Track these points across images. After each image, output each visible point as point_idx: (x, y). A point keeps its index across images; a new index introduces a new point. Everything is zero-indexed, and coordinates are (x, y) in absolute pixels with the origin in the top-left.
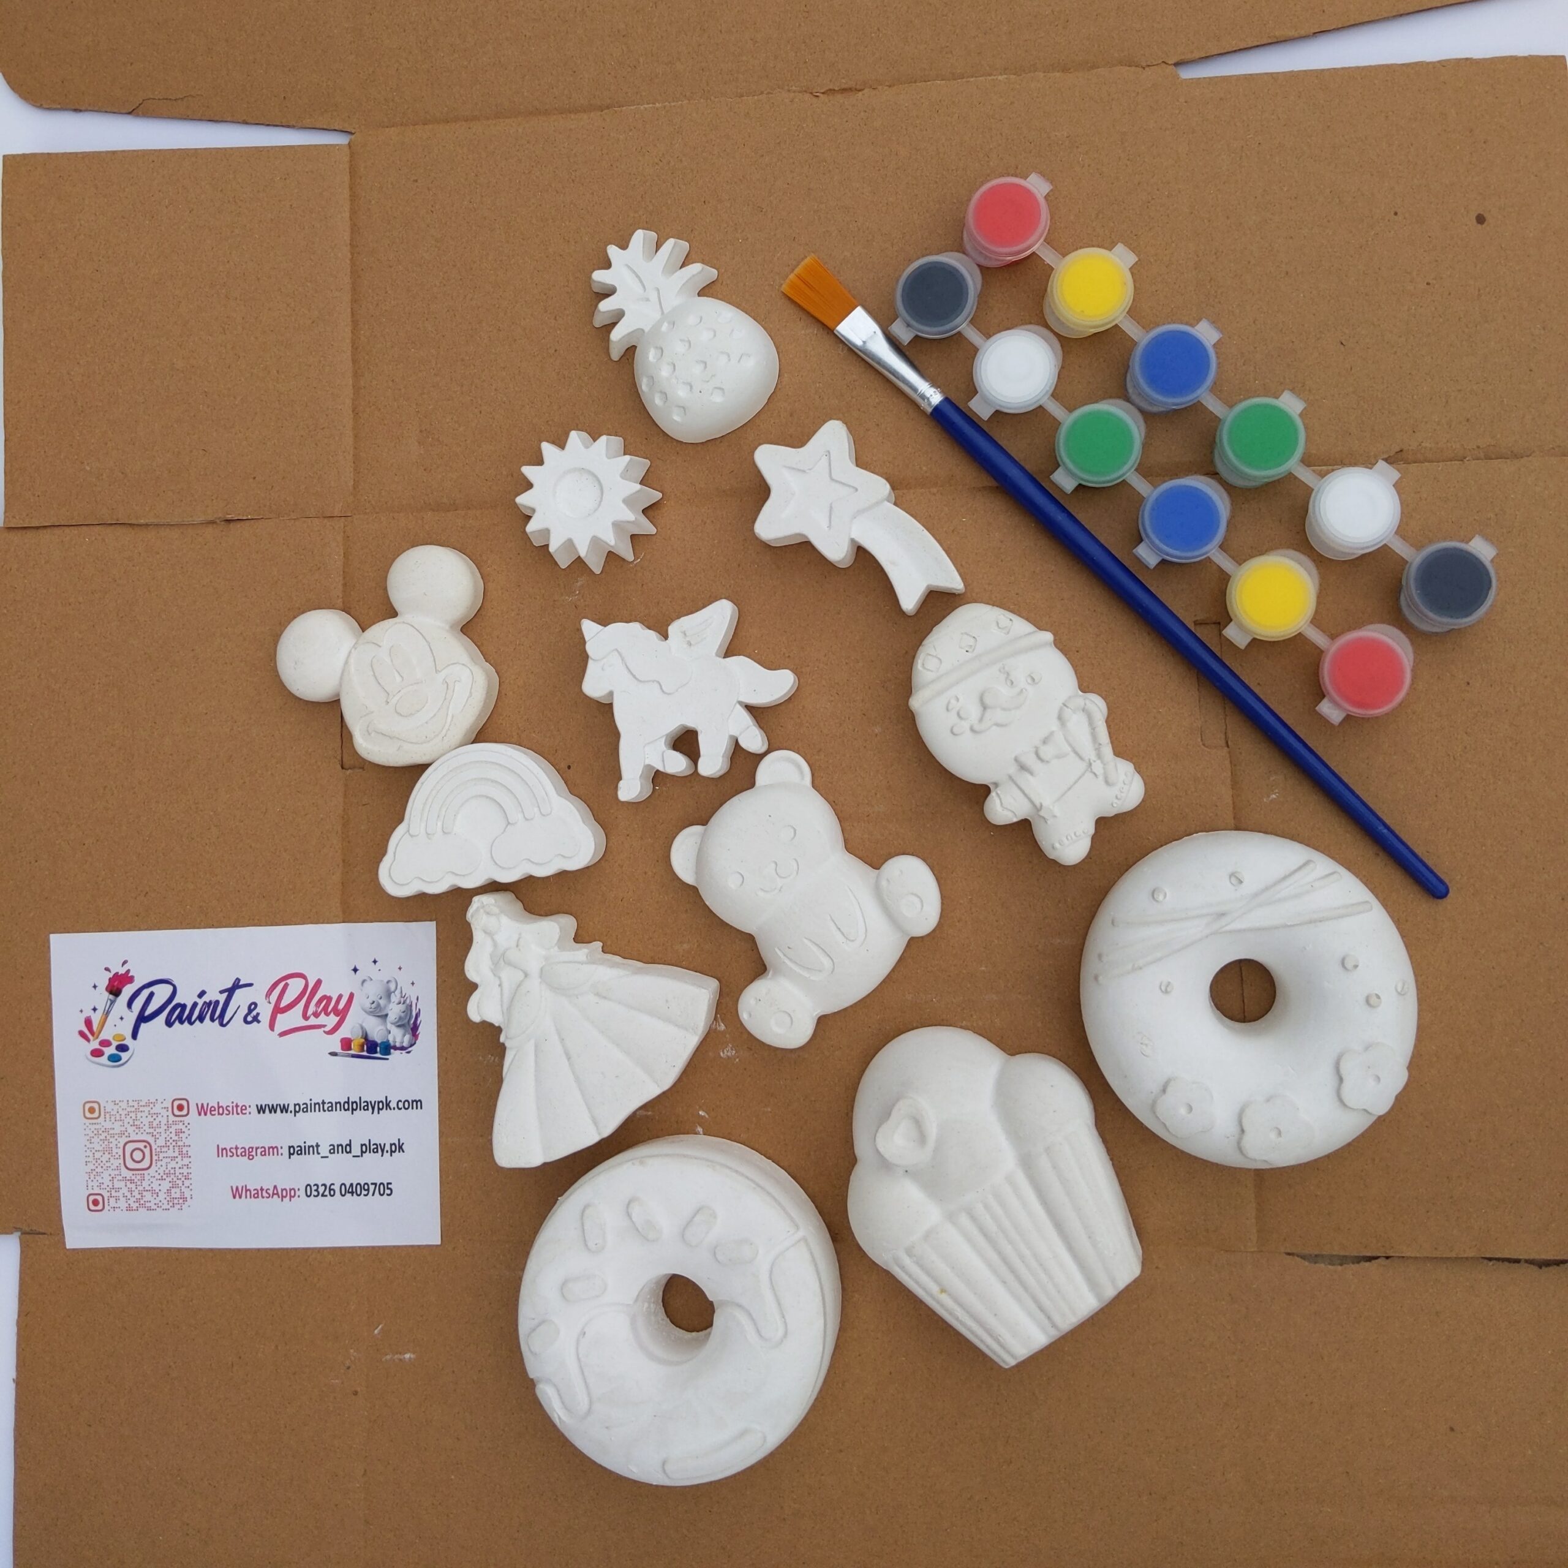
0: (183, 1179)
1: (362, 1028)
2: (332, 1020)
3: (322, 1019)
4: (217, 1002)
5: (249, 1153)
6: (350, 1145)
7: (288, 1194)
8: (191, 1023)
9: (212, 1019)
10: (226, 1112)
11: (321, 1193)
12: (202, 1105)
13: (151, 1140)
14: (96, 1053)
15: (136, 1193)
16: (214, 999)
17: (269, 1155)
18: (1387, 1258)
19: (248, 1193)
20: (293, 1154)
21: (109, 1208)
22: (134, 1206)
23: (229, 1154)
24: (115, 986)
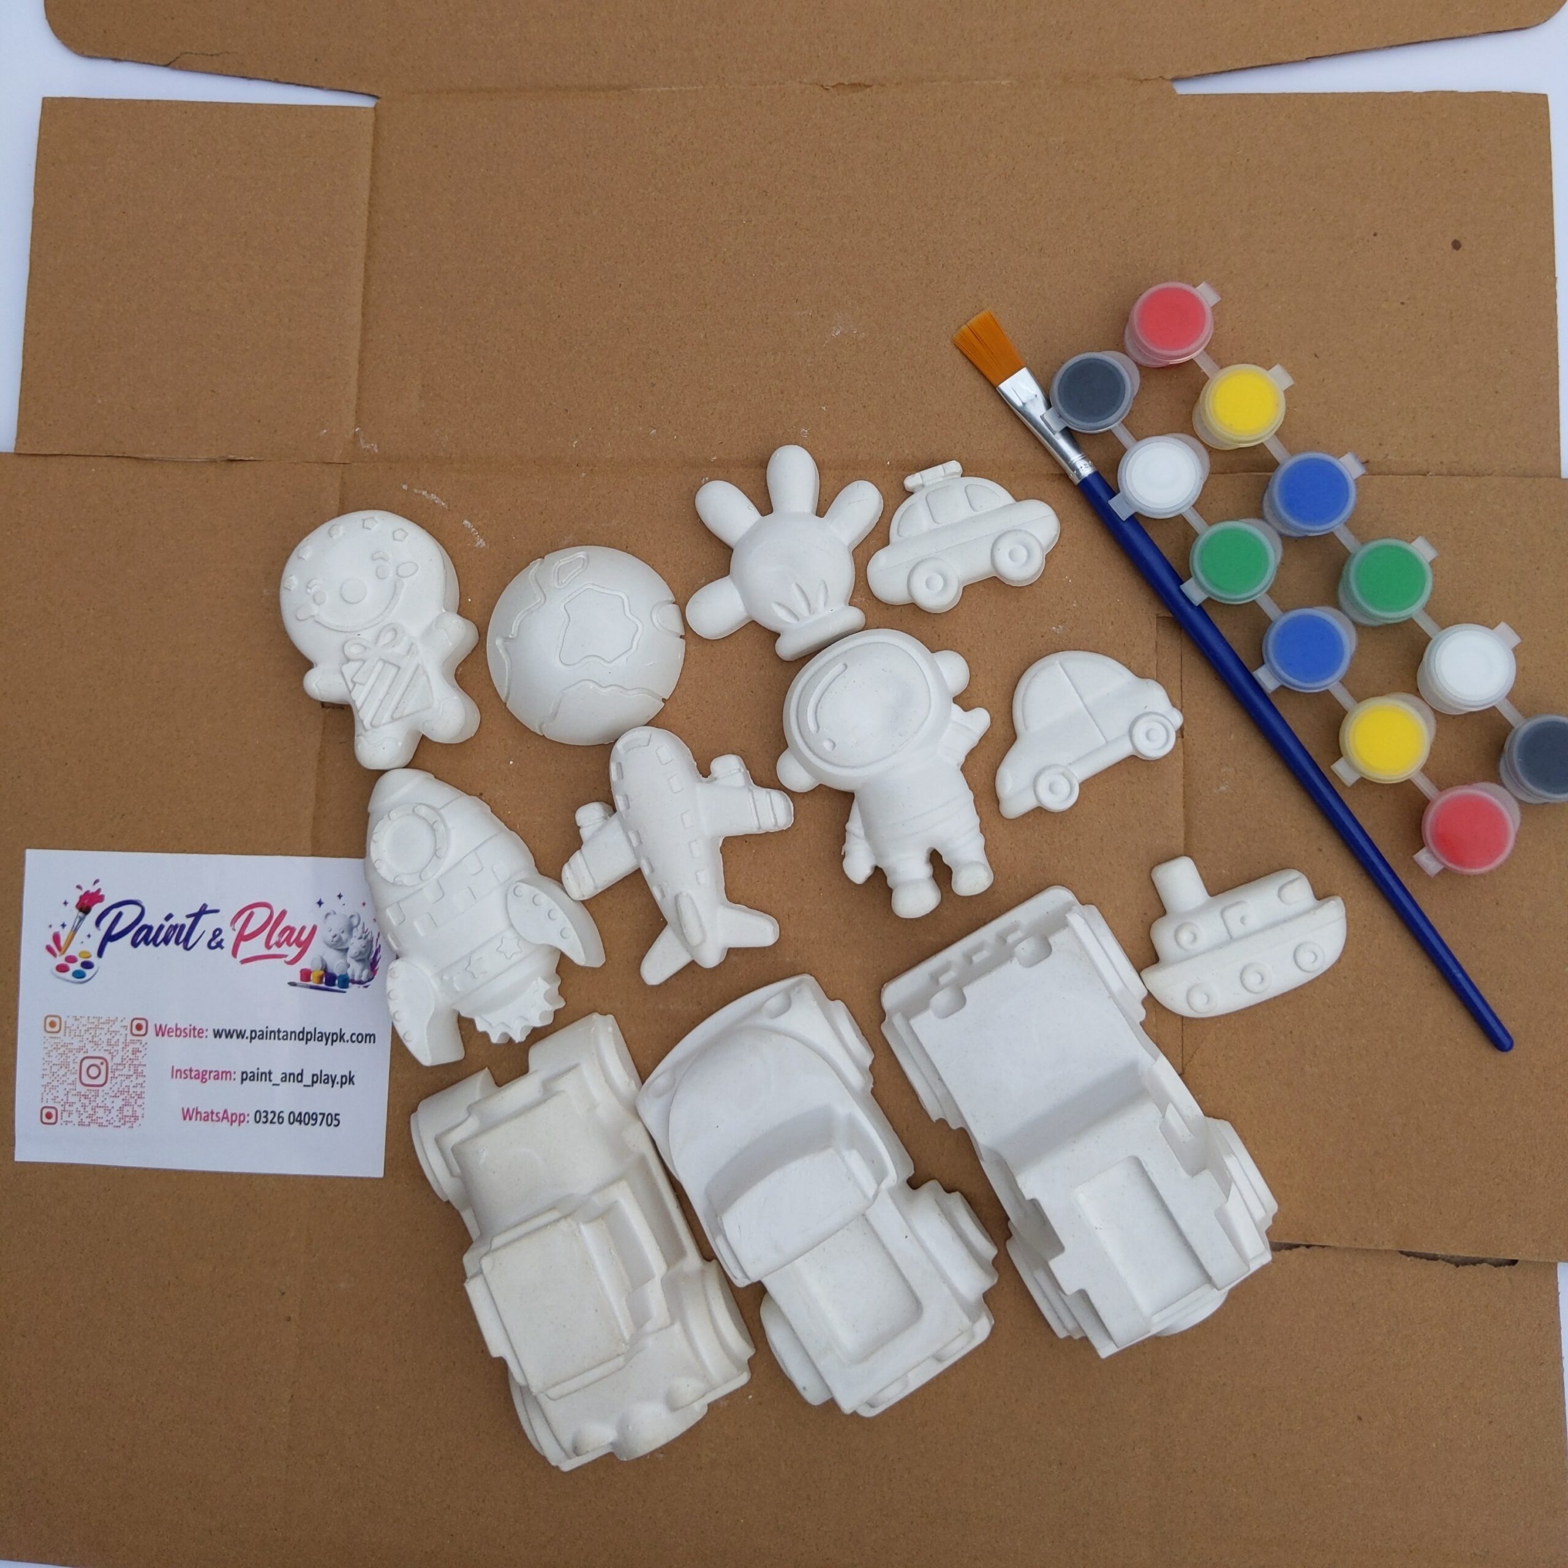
0: (136, 1097)
1: (323, 960)
2: (293, 951)
3: (284, 949)
4: (183, 926)
5: (202, 1076)
6: (301, 1074)
7: (237, 1119)
8: (156, 945)
9: (177, 943)
10: (183, 1034)
11: (270, 1120)
12: (161, 1027)
13: (108, 1057)
14: (62, 969)
15: (89, 1109)
16: (180, 923)
17: (222, 1079)
18: (1308, 1246)
19: (199, 1115)
20: (246, 1079)
21: (62, 1121)
22: (87, 1121)
23: (183, 1075)
24: (86, 903)
